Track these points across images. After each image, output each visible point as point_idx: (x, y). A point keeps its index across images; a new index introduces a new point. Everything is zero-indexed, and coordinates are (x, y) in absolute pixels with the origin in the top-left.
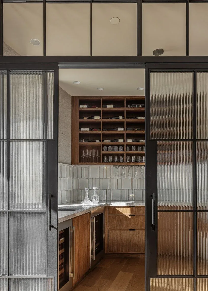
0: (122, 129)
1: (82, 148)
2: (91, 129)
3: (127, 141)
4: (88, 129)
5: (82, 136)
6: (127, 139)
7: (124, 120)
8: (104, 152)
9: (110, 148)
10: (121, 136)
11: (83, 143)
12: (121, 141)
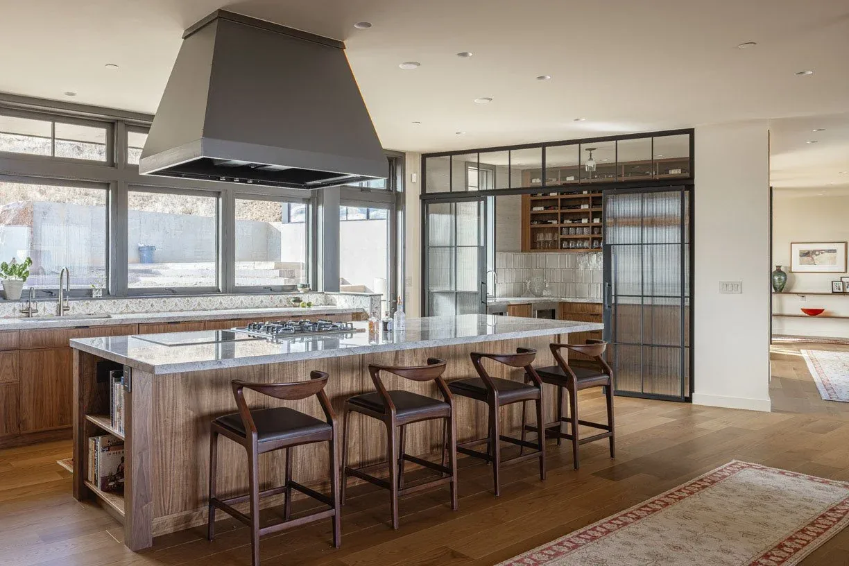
0: (586, 207)
1: (534, 231)
2: (546, 208)
3: (593, 222)
4: (542, 208)
5: (535, 217)
6: (593, 219)
7: (588, 195)
8: (562, 236)
9: (572, 230)
10: (585, 214)
11: (536, 224)
12: (585, 221)
